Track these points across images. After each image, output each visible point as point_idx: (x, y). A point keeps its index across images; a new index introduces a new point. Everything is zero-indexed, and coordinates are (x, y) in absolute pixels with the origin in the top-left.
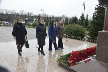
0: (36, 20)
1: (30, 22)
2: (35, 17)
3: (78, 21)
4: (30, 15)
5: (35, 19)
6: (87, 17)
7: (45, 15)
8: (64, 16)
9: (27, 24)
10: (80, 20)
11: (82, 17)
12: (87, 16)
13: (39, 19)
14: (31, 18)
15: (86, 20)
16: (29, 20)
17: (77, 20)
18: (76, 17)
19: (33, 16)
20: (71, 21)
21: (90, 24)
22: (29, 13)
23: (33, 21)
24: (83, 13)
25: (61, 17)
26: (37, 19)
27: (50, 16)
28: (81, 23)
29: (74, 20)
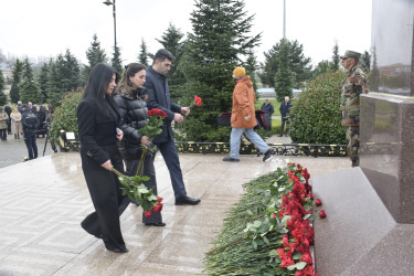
6: (117, 54)
11: (95, 54)
12: (116, 49)
17: (77, 70)
18: (68, 57)
20: (49, 75)
24: (95, 38)
29: (62, 70)
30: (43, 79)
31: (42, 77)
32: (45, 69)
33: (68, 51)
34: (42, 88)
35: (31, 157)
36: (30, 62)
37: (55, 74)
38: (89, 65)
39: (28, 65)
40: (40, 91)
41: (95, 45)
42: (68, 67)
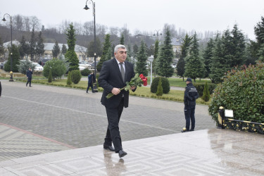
0: (56, 52)
2: (51, 34)
4: (24, 25)
5: (49, 47)
13: (72, 46)
14: (32, 42)
16: (25, 50)
17: (243, 46)
18: (235, 32)
20: (214, 51)
22: (18, 18)
23: (41, 51)
26: (61, 45)
27: (112, 29)
29: (227, 45)
30: (208, 55)
31: (207, 52)
32: (210, 45)
33: (235, 27)
34: (206, 63)
35: (188, 130)
36: (198, 37)
37: (219, 50)
38: (256, 41)
39: (195, 41)
40: (204, 65)
42: (234, 42)
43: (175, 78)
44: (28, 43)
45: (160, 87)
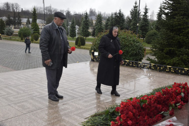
0: (28, 22)
1: (12, 27)
2: (25, 13)
3: (125, 22)
4: (11, 8)
5: (24, 20)
6: (146, 12)
7: (50, 11)
8: (92, 13)
9: (5, 31)
10: (130, 21)
11: (135, 13)
12: (146, 10)
13: (35, 20)
14: (14, 17)
15: (144, 19)
16: (10, 22)
17: (124, 20)
18: (120, 13)
19: (19, 13)
21: (152, 29)
22: (7, 4)
23: (20, 23)
24: (136, 3)
25: (86, 14)
26: (31, 20)
28: (132, 27)
29: (116, 20)
31: (107, 24)
32: (108, 20)
33: (120, 11)
37: (112, 23)
38: (131, 18)
41: (135, 7)
42: (120, 19)
43: (90, 37)
44: (12, 18)
45: (79, 42)
